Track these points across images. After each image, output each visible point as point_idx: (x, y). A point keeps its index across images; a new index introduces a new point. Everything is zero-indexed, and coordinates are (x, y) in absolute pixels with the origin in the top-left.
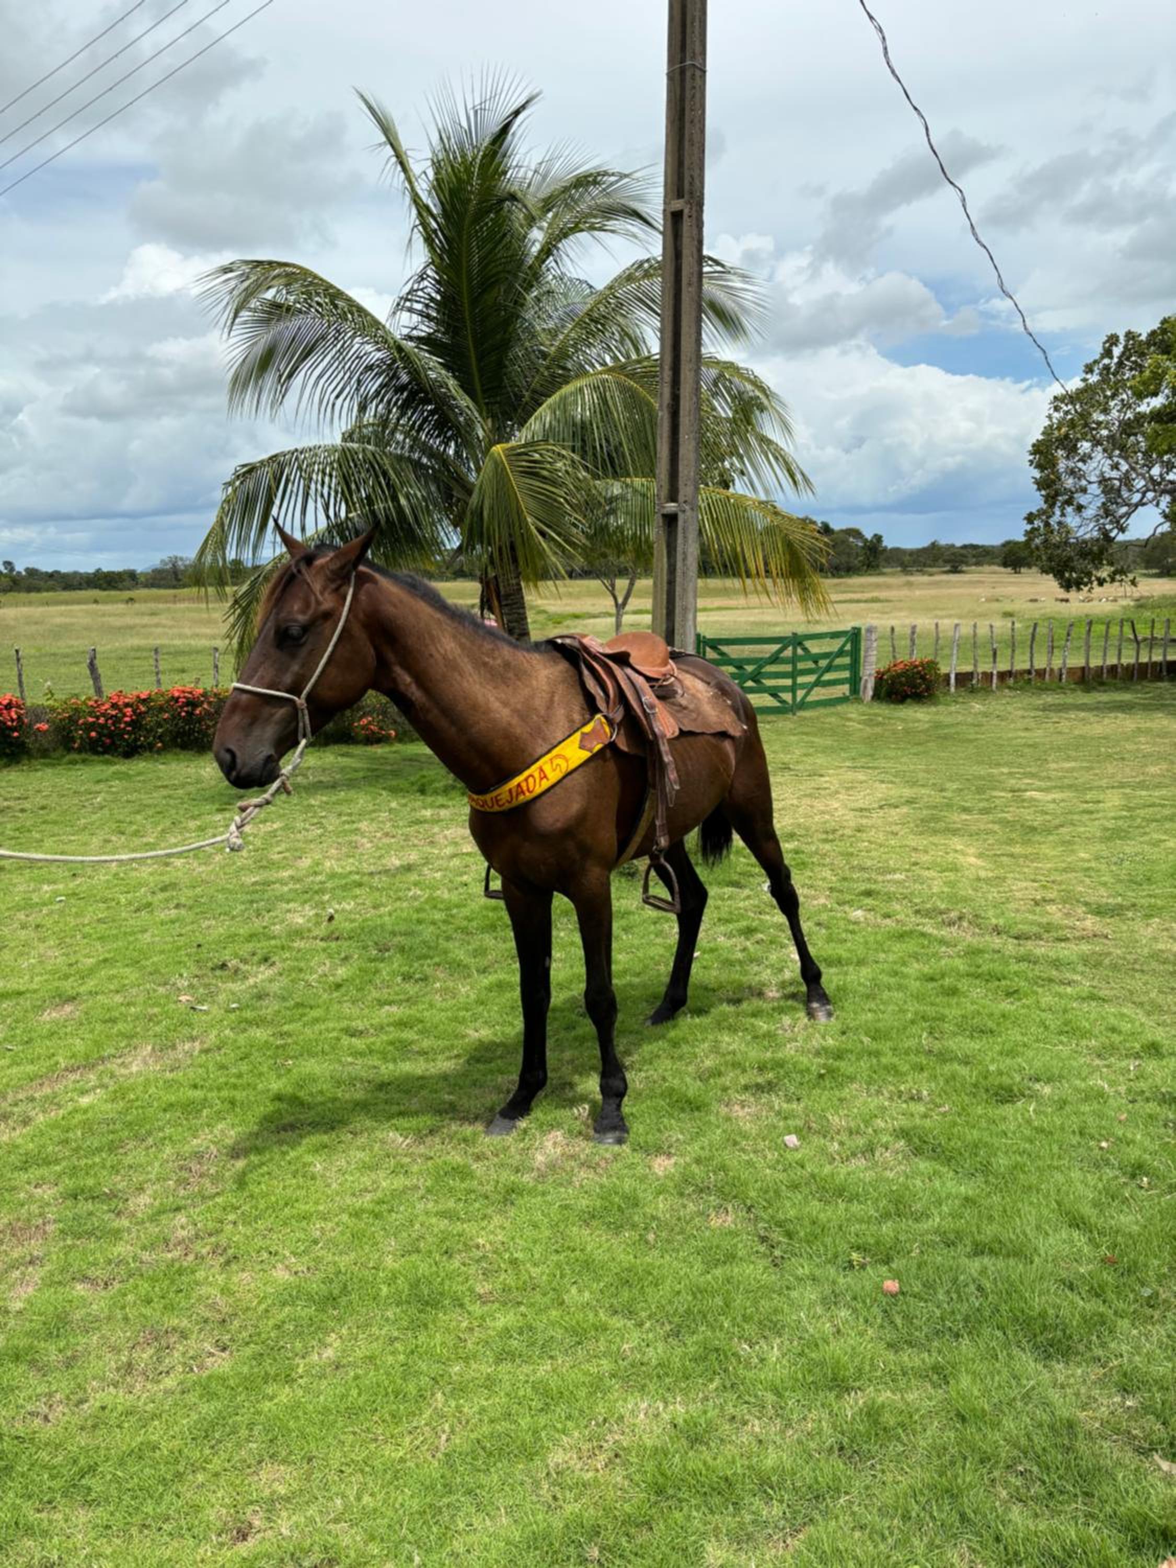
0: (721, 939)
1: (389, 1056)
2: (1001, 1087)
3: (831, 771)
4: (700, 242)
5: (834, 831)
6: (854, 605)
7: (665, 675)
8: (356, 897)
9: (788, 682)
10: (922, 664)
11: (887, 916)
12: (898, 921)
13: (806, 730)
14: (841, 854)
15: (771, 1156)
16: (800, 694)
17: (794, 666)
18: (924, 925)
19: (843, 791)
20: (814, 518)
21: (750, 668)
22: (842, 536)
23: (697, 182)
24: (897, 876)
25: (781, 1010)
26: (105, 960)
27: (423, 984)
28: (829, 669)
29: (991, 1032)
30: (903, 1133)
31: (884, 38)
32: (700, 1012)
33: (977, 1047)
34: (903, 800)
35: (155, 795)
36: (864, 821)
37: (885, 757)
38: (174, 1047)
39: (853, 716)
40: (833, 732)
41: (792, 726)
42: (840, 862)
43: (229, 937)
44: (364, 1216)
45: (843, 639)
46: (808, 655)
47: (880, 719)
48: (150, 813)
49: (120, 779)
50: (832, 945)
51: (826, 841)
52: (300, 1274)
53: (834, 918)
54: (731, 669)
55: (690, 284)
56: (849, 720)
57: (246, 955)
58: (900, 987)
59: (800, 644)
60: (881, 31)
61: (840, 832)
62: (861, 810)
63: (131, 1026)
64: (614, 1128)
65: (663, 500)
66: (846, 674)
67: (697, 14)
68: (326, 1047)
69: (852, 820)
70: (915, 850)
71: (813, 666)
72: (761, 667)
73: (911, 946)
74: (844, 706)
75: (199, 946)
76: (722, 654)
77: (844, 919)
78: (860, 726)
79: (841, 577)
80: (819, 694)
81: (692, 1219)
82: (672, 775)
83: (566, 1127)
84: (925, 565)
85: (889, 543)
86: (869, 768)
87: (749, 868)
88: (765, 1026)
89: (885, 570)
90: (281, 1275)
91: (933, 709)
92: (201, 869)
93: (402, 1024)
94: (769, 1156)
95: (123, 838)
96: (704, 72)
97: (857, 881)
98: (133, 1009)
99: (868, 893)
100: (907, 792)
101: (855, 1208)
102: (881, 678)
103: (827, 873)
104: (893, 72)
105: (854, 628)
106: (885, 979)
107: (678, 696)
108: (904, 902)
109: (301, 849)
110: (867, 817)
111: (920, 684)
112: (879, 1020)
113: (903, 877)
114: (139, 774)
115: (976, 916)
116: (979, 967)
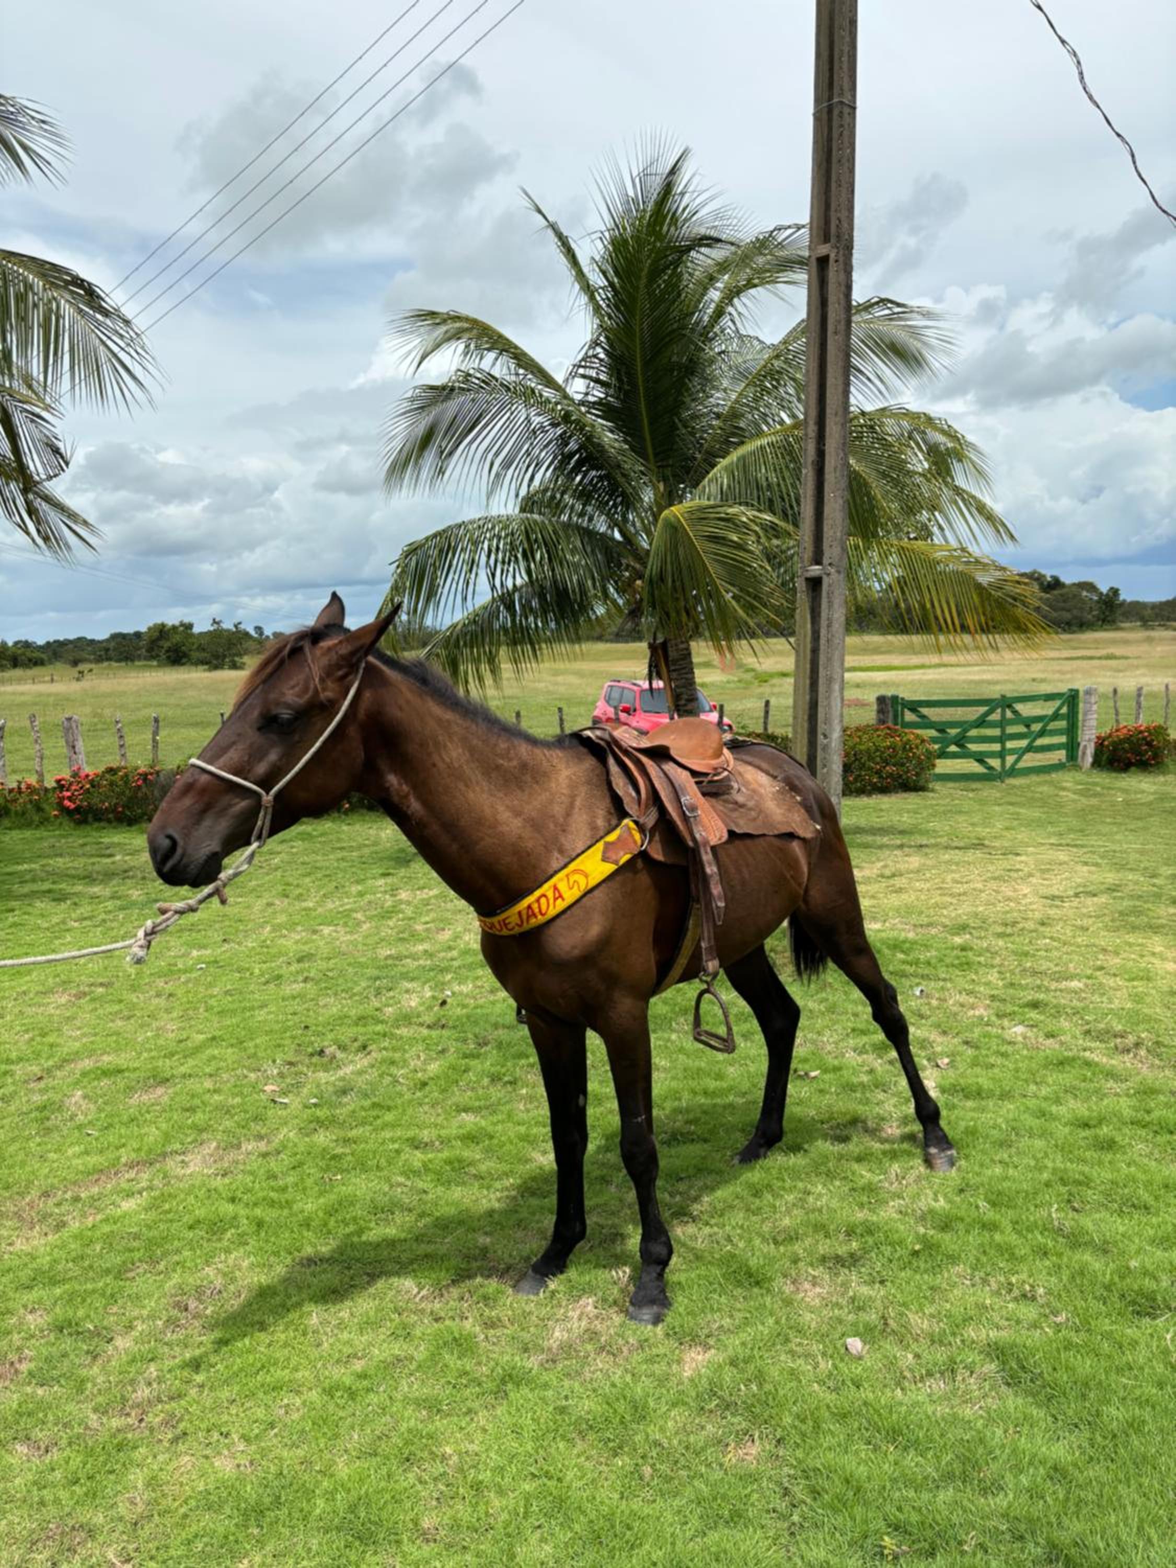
0: (850, 1055)
1: (445, 1177)
2: (1140, 1292)
3: (1031, 849)
4: (849, 288)
5: (1014, 924)
6: (1085, 662)
7: (715, 769)
8: (477, 978)
9: (996, 747)
10: (1148, 729)
11: (1050, 1035)
12: (1062, 1043)
13: (1014, 799)
14: (1014, 953)
15: (825, 1365)
16: (1010, 760)
17: (1003, 731)
18: (1090, 1049)
19: (1038, 874)
20: (1043, 572)
21: (953, 732)
22: (1074, 589)
23: (845, 225)
24: (1075, 984)
25: (893, 1155)
26: (214, 1038)
27: (509, 1088)
28: (1042, 733)
29: (1146, 1208)
30: (997, 1352)
31: (1079, 62)
32: (796, 1148)
33: (1121, 1229)
34: (1102, 887)
35: (331, 857)
36: (1052, 912)
37: (1098, 833)
38: (239, 1146)
39: (1068, 785)
40: (1043, 802)
41: (998, 795)
42: (1012, 963)
43: (340, 1018)
44: (339, 1394)
45: (1058, 703)
46: (1019, 718)
47: (1098, 789)
48: (319, 875)
49: (303, 840)
50: (978, 1070)
51: (1001, 935)
52: (242, 1468)
53: (987, 1035)
54: (933, 733)
55: (836, 333)
56: (1064, 789)
57: (347, 1041)
58: (1044, 1134)
59: (1009, 706)
60: (1075, 55)
61: (1020, 926)
62: (1053, 898)
63: (207, 1117)
64: (653, 1302)
65: (806, 563)
66: (1063, 739)
67: (846, 49)
68: (383, 1160)
69: (1038, 909)
70: (1104, 950)
71: (1024, 730)
72: (965, 731)
73: (1067, 1078)
74: (1060, 774)
75: (306, 1027)
76: (923, 717)
77: (998, 1037)
78: (1076, 797)
79: (1074, 632)
80: (1030, 760)
81: (703, 1449)
82: (716, 890)
83: (600, 1294)
84: (1169, 619)
85: (1126, 596)
86: (1076, 846)
87: (903, 967)
88: (868, 1175)
89: (1123, 625)
90: (224, 1466)
91: (1161, 779)
92: (344, 938)
93: (471, 1138)
94: (822, 1365)
95: (286, 901)
96: (854, 109)
97: (1024, 988)
98: (216, 1097)
99: (1035, 1005)
100: (1111, 877)
101: (911, 1460)
102: (1102, 744)
103: (993, 976)
104: (1091, 98)
105: (1071, 690)
106: (1030, 1121)
107: (734, 792)
108: (1075, 1019)
109: (447, 919)
110: (1057, 907)
111: (1146, 752)
112: (1006, 1178)
113: (1081, 985)
114: (322, 835)
115: (1158, 1043)
116: (1148, 1112)
